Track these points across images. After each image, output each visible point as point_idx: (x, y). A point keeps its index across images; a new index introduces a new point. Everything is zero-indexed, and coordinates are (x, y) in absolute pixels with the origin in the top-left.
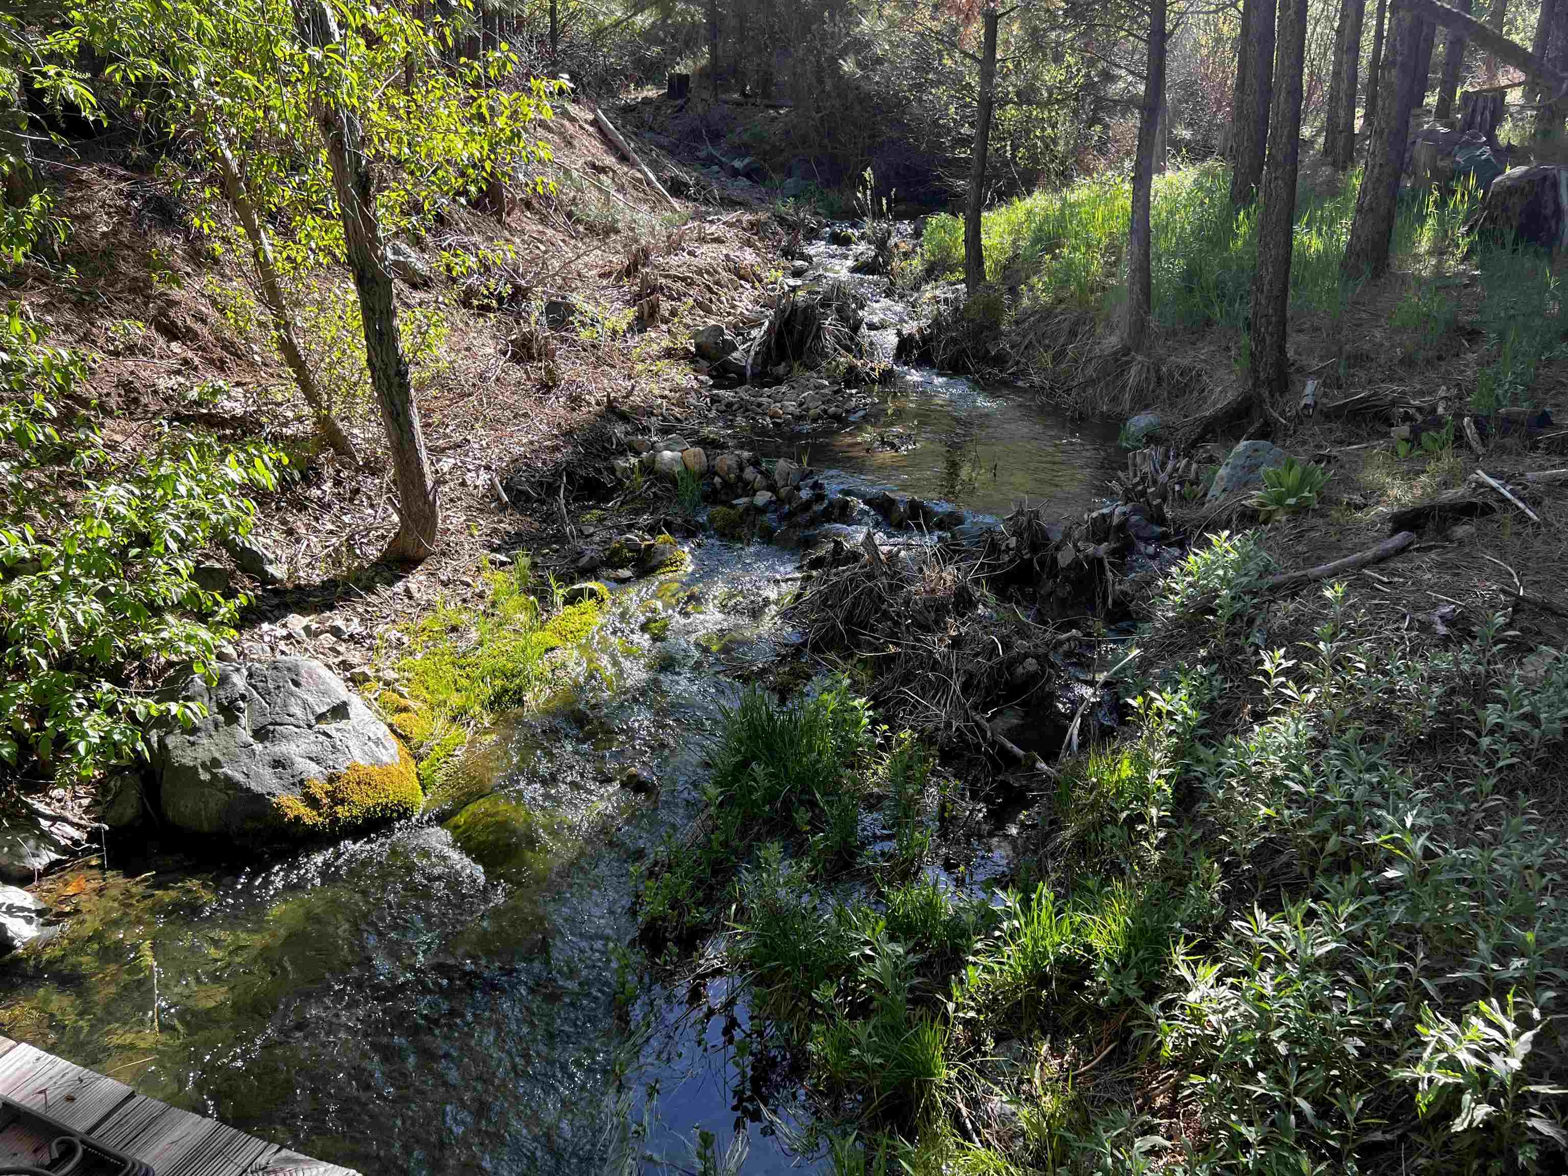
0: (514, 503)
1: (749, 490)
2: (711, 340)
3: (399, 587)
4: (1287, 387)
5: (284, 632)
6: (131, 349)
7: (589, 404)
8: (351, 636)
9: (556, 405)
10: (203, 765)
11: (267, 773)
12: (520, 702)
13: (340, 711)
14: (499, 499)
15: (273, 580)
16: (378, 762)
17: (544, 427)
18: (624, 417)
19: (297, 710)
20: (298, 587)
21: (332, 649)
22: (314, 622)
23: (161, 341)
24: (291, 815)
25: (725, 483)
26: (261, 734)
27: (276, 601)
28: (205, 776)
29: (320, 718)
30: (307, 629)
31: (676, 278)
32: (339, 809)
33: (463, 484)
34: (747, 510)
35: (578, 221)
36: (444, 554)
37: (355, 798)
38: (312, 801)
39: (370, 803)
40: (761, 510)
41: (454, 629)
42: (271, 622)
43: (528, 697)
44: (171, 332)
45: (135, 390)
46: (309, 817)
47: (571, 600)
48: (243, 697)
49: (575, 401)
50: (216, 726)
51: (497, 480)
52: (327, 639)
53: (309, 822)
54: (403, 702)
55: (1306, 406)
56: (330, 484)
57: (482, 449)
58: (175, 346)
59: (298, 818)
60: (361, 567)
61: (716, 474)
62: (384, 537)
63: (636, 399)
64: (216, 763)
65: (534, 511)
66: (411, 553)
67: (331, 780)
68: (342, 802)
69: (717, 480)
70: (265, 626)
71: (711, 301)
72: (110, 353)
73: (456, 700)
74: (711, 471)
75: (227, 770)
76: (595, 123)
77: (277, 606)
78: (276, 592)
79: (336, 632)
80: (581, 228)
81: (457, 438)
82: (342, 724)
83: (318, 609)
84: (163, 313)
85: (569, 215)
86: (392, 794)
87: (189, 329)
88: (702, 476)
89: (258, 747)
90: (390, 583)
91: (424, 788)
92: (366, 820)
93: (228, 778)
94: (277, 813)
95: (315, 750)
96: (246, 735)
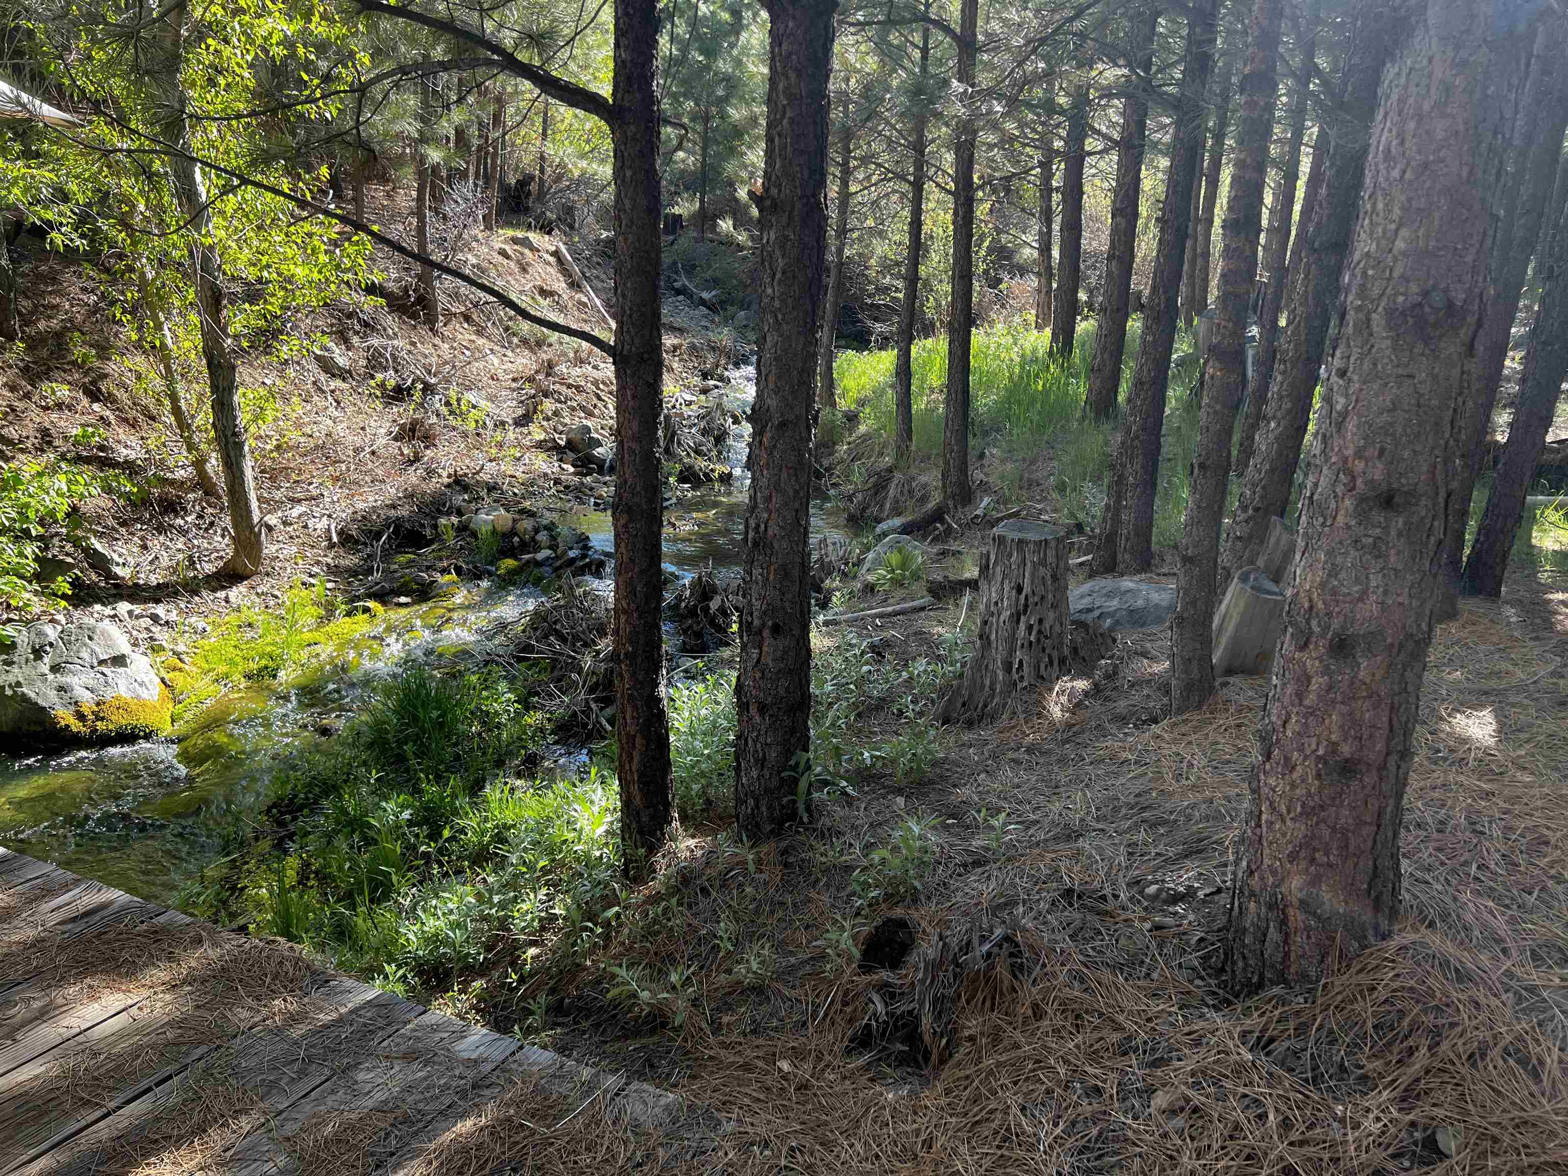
0: (342, 544)
1: (537, 548)
2: (579, 436)
3: (221, 594)
4: (970, 501)
5: (112, 613)
6: (59, 406)
7: (440, 476)
8: (167, 622)
9: (413, 476)
10: (10, 686)
11: (52, 695)
12: (275, 676)
13: (119, 661)
14: (330, 539)
15: (116, 577)
16: (138, 697)
17: (393, 491)
18: (465, 488)
19: (85, 655)
20: (136, 585)
21: (146, 629)
22: (137, 609)
23: (85, 401)
24: (63, 723)
25: (522, 541)
26: (55, 669)
27: (114, 591)
28: (9, 692)
29: (101, 662)
30: (130, 613)
31: (569, 386)
32: (99, 723)
33: (306, 527)
34: (528, 562)
35: (514, 335)
36: (268, 574)
37: (113, 718)
38: (81, 717)
39: (124, 722)
40: (539, 564)
41: (250, 625)
42: (104, 604)
43: (281, 674)
44: (94, 395)
45: (50, 435)
46: (76, 726)
47: (349, 614)
48: (51, 645)
49: (430, 473)
50: (27, 661)
51: (333, 527)
52: (146, 622)
53: (75, 730)
54: (180, 665)
55: (977, 517)
56: (194, 516)
57: (333, 502)
58: (96, 407)
59: (67, 726)
60: (195, 577)
61: (516, 534)
62: (222, 558)
63: (484, 477)
64: (19, 684)
65: (358, 551)
66: (240, 571)
67: (98, 704)
68: (102, 719)
69: (516, 539)
70: (98, 607)
71: (595, 406)
72: (42, 407)
73: (222, 668)
74: (513, 532)
75: (25, 690)
76: (556, 254)
77: (114, 596)
78: (116, 586)
79: (155, 618)
80: (515, 340)
81: (315, 493)
82: (121, 670)
83: (145, 601)
84: (93, 382)
85: (507, 329)
86: (143, 719)
87: (110, 394)
88: (504, 535)
89: (51, 677)
90: (214, 590)
91: (173, 721)
92: (118, 733)
93: (23, 694)
94: (53, 722)
95: (91, 683)
96: (45, 669)
